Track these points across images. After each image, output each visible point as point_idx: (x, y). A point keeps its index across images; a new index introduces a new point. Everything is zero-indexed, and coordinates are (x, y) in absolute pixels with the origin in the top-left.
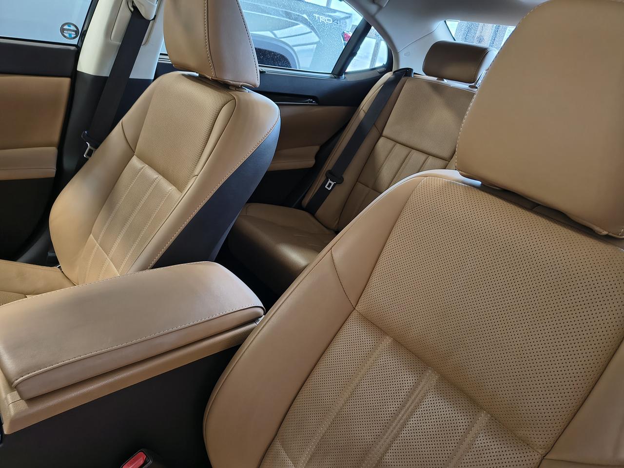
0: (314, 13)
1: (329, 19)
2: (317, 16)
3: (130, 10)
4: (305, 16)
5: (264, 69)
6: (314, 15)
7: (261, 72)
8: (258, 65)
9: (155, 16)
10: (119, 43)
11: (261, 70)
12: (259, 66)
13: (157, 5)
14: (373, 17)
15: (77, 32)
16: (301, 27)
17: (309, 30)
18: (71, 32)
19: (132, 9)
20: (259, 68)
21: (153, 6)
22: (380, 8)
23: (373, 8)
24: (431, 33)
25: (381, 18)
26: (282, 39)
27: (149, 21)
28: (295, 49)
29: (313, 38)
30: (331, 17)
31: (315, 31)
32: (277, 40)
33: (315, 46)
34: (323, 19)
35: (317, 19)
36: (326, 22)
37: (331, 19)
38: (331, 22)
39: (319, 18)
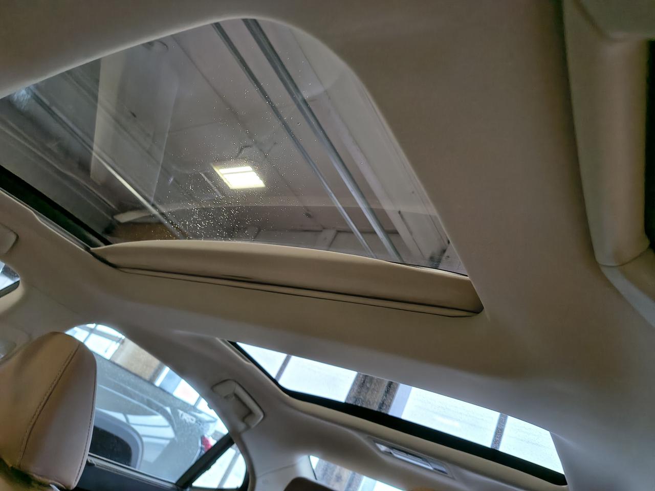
0: (180, 409)
2: (181, 412)
4: (168, 409)
5: (94, 461)
7: (89, 464)
8: (88, 452)
11: (89, 461)
12: (89, 455)
16: (159, 419)
17: (166, 423)
20: (87, 458)
22: (248, 427)
23: (241, 426)
24: (293, 466)
25: (246, 437)
26: (134, 427)
28: (145, 439)
29: (169, 433)
30: (195, 416)
31: (173, 427)
32: (128, 425)
33: (168, 442)
34: (186, 417)
35: (180, 415)
36: (187, 421)
37: (194, 419)
38: (194, 422)
39: (182, 415)
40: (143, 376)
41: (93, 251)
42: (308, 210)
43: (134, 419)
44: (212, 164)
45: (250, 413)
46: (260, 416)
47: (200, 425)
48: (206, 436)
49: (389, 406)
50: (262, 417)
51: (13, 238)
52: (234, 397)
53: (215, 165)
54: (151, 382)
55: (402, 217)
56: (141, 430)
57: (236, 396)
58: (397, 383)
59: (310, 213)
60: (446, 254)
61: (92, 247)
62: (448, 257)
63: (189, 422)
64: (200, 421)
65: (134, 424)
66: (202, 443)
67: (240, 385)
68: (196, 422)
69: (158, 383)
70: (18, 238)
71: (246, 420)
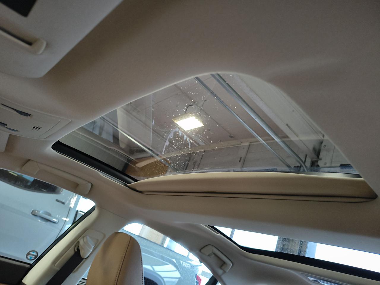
0: (180, 259)
1: (189, 265)
2: (182, 262)
3: (75, 251)
4: (174, 260)
6: (180, 261)
9: (88, 256)
10: (58, 269)
13: (92, 251)
14: (220, 277)
15: (36, 257)
16: (170, 267)
17: (175, 269)
18: (32, 256)
19: (76, 251)
21: (89, 251)
22: (224, 272)
23: (220, 272)
25: (224, 277)
26: (158, 273)
27: (83, 259)
28: (165, 280)
29: (177, 274)
30: (190, 264)
31: (179, 271)
32: (154, 272)
33: (177, 280)
34: (185, 264)
35: (181, 263)
36: (186, 266)
37: (190, 265)
38: (190, 267)
39: (183, 263)
40: (157, 242)
41: (129, 186)
42: (231, 134)
43: (157, 268)
44: (173, 120)
45: (224, 263)
46: (230, 265)
47: (193, 268)
48: (198, 275)
49: (305, 252)
50: (231, 265)
51: (90, 185)
52: (213, 255)
53: (175, 120)
54: (162, 245)
55: (289, 127)
56: (163, 275)
57: (214, 254)
58: (307, 241)
59: (232, 135)
60: (323, 144)
61: (128, 184)
62: (325, 146)
63: (187, 267)
64: (193, 266)
65: (157, 271)
66: (196, 280)
67: (215, 247)
68: (191, 267)
69: (165, 246)
70: (92, 184)
71: (223, 267)
